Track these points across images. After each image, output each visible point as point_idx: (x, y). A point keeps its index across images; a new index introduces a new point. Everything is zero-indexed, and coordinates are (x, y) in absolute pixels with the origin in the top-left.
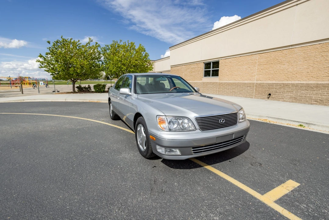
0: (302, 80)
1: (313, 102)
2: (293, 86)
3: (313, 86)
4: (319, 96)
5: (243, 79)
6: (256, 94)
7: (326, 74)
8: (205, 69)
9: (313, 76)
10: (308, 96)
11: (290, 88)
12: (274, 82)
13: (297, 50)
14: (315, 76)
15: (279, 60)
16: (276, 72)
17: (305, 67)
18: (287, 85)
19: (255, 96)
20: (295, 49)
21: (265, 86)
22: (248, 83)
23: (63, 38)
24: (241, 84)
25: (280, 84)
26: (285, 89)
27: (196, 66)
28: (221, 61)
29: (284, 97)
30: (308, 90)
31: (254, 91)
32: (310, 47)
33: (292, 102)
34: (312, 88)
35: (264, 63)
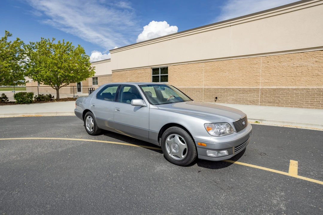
0: (239, 86)
1: (248, 103)
2: (233, 90)
3: (247, 90)
4: (252, 98)
5: (192, 84)
6: (205, 98)
7: (255, 81)
8: (153, 74)
10: (245, 98)
11: (231, 92)
12: (219, 87)
13: (234, 61)
14: (248, 82)
15: (221, 69)
16: (220, 79)
17: (241, 75)
18: (229, 90)
19: (204, 100)
20: (232, 61)
21: (212, 91)
22: (197, 88)
24: (191, 90)
25: (224, 89)
26: (228, 93)
27: (143, 71)
28: (170, 67)
29: (228, 100)
30: (244, 94)
31: (202, 95)
32: (242, 60)
33: (234, 103)
34: (247, 92)
35: (210, 71)
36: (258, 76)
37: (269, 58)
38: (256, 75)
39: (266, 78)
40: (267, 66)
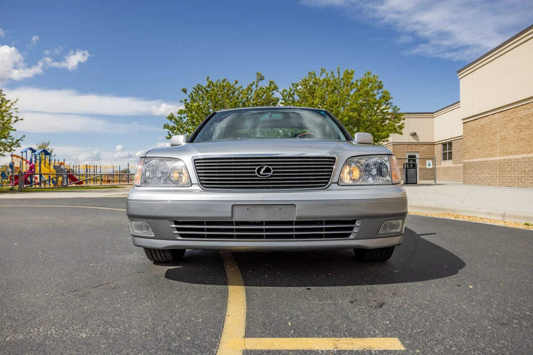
23: (210, 80)
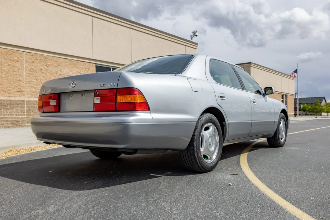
1: (9, 125)
3: (6, 104)
4: (15, 116)
7: (16, 88)
9: (4, 90)
10: (3, 117)
14: (6, 90)
34: (5, 106)
36: (22, 81)
37: (34, 57)
38: (18, 79)
39: (32, 85)
40: (33, 67)
